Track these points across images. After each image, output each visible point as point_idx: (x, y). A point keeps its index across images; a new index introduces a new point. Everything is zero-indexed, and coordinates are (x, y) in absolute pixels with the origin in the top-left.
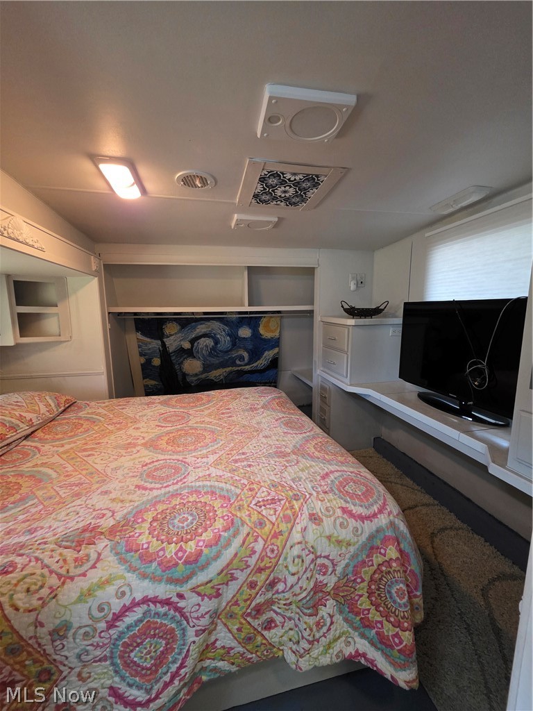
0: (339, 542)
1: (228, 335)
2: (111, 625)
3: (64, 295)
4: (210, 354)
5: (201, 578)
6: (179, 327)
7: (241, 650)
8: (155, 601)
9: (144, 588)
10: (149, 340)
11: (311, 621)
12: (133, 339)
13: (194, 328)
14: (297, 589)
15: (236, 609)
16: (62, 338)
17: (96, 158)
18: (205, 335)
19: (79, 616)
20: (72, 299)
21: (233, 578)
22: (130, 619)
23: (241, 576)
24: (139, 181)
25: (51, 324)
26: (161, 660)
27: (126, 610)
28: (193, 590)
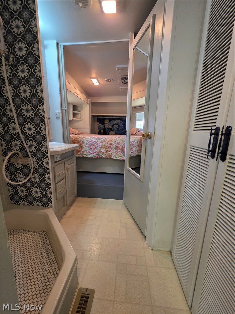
0: (122, 141)
1: (123, 124)
2: (89, 143)
3: (82, 109)
4: (117, 130)
5: (100, 140)
6: (109, 121)
7: (105, 153)
8: (94, 141)
9: (93, 140)
10: (100, 125)
11: (116, 151)
12: (97, 124)
13: (113, 122)
14: (114, 145)
15: (105, 146)
16: (81, 119)
17: (91, 78)
18: (116, 124)
19: (85, 141)
20: (84, 110)
21: (105, 141)
22: (91, 142)
23: (106, 141)
24: (98, 81)
25: (79, 116)
26: (94, 149)
27: (91, 141)
28: (99, 141)
